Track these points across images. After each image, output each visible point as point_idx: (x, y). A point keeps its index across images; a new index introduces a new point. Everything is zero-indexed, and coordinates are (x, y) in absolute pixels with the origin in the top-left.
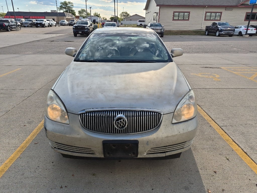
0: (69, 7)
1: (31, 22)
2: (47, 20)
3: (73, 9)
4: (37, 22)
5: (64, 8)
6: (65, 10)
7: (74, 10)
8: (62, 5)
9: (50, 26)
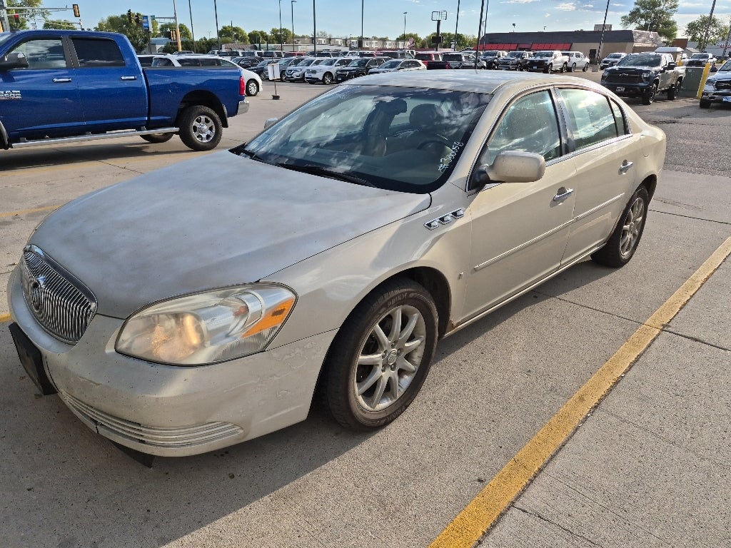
0: (662, 12)
1: (519, 59)
2: (564, 54)
3: (674, 17)
4: (533, 59)
5: (642, 16)
6: (643, 23)
7: (676, 20)
8: (638, 10)
9: (567, 69)
